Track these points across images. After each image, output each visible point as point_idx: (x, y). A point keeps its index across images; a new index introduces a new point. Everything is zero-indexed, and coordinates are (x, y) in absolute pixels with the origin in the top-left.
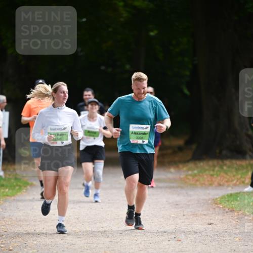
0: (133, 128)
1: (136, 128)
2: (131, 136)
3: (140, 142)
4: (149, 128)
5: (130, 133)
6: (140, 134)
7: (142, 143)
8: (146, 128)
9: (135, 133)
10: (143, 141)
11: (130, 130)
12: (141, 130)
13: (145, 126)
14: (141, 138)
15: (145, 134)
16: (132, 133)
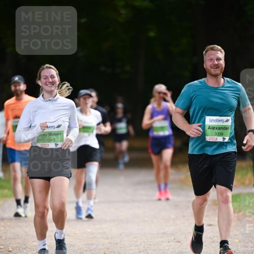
0: (210, 121)
2: (208, 131)
3: (220, 139)
4: (230, 120)
5: (207, 128)
6: (219, 128)
7: (222, 141)
8: (227, 121)
9: (213, 128)
10: (224, 139)
11: (206, 123)
12: (221, 124)
13: (225, 118)
14: (221, 134)
15: (226, 128)
16: (209, 128)
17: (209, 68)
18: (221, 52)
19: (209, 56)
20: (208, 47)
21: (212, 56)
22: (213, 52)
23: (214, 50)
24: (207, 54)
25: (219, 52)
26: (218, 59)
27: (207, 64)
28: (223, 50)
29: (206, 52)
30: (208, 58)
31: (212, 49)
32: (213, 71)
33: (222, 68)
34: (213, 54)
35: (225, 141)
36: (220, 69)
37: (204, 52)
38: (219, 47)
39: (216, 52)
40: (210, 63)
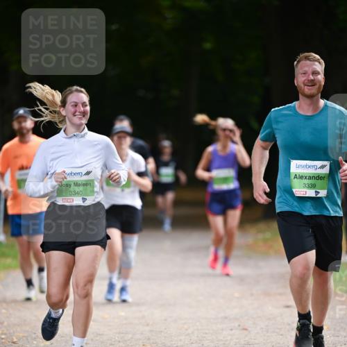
0: (298, 167)
1: (303, 167)
2: (294, 182)
3: (311, 193)
4: (328, 167)
5: (292, 177)
6: (310, 178)
7: (314, 196)
8: (322, 167)
9: (301, 177)
10: (317, 193)
11: (292, 171)
12: (311, 171)
13: (319, 163)
14: (313, 186)
15: (319, 177)
16: (296, 177)
17: (302, 85)
18: (320, 63)
19: (301, 68)
20: (301, 56)
21: (306, 69)
22: (308, 62)
23: (309, 59)
24: (299, 66)
25: (317, 63)
26: (315, 73)
27: (300, 80)
28: (322, 61)
29: (298, 62)
30: (301, 71)
31: (307, 58)
32: (307, 90)
33: (320, 85)
34: (307, 66)
35: (318, 196)
36: (317, 86)
37: (295, 63)
38: (318, 57)
39: (312, 63)
40: (303, 79)
